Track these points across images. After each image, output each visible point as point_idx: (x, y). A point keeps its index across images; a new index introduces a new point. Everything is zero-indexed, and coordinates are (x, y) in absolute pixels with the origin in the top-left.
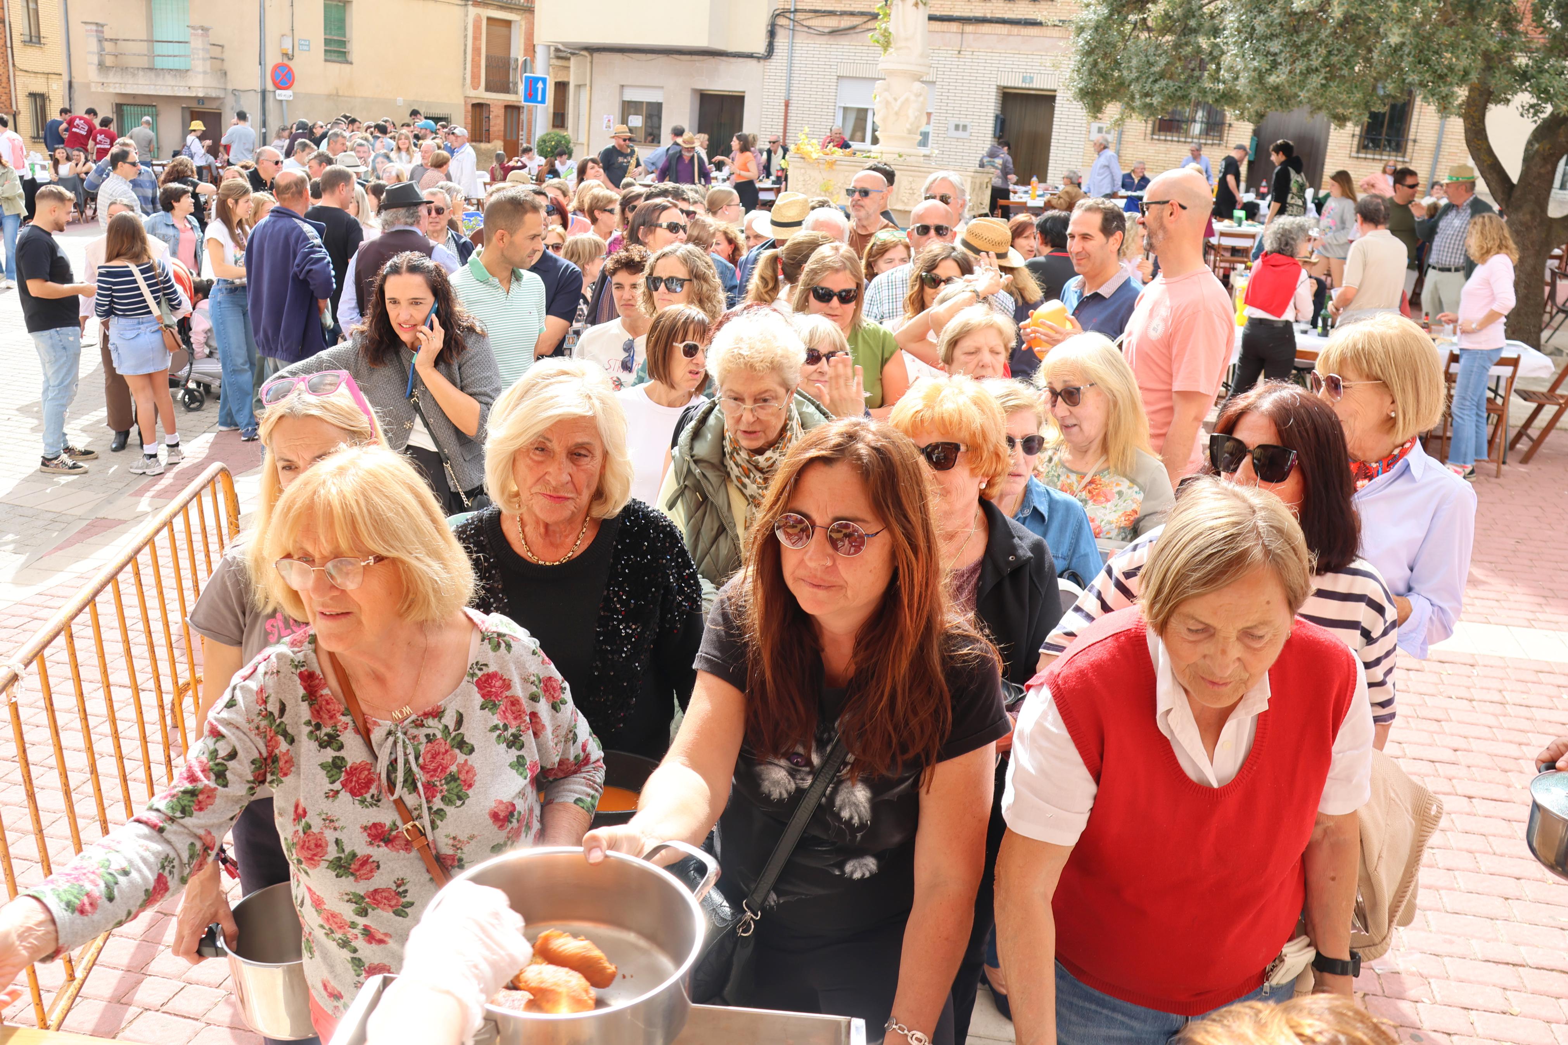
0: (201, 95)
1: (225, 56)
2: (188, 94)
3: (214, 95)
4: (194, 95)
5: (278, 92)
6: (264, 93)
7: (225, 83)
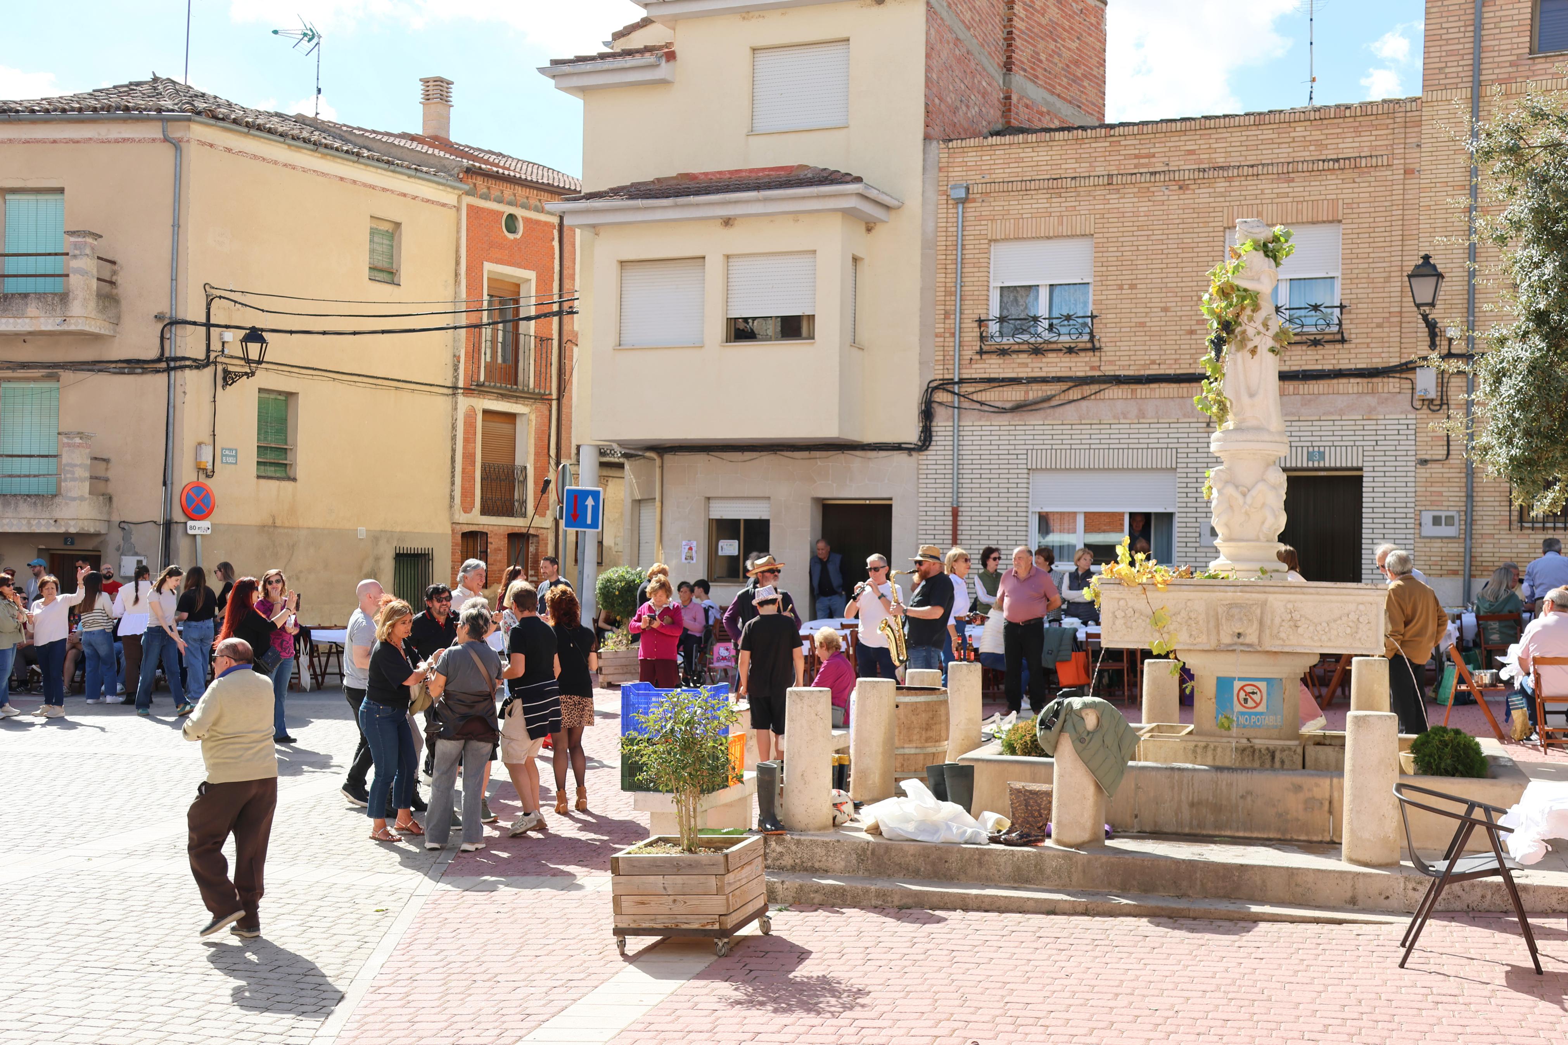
0: (72, 530)
1: (110, 474)
2: (53, 529)
3: (92, 531)
4: (62, 530)
5: (190, 523)
6: (168, 525)
7: (110, 513)
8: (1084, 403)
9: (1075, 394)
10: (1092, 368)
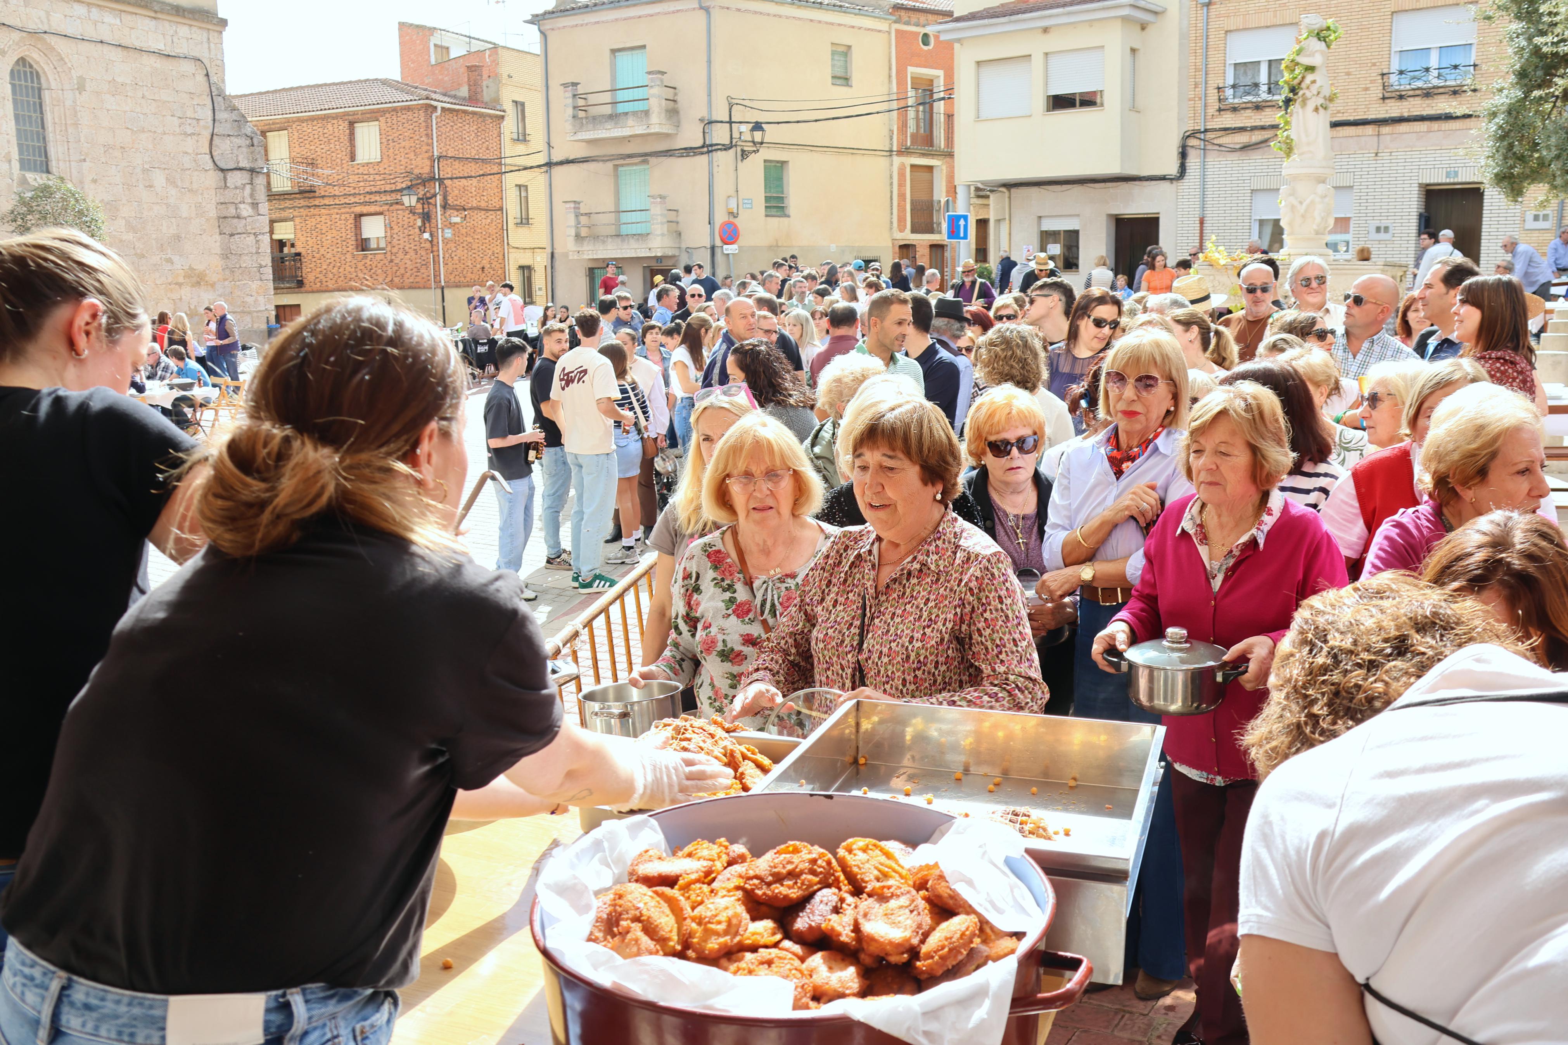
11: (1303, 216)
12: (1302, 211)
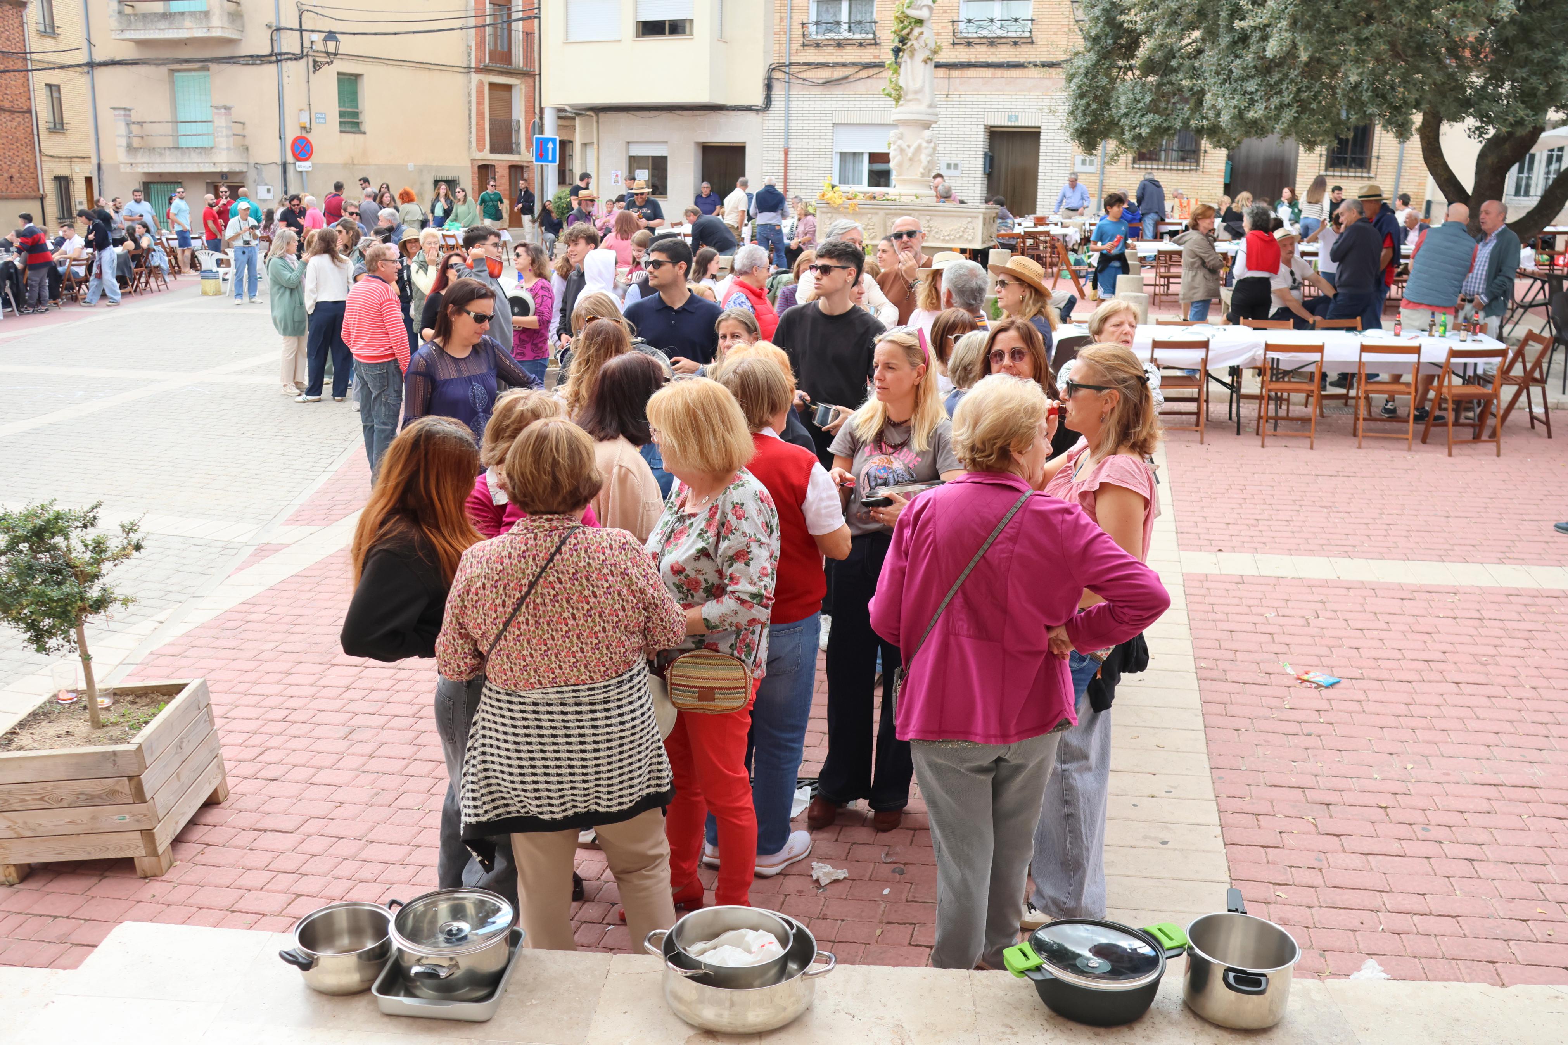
8: (869, 80)
9: (864, 74)
10: (875, 57)
11: (911, 160)
12: (910, 155)
